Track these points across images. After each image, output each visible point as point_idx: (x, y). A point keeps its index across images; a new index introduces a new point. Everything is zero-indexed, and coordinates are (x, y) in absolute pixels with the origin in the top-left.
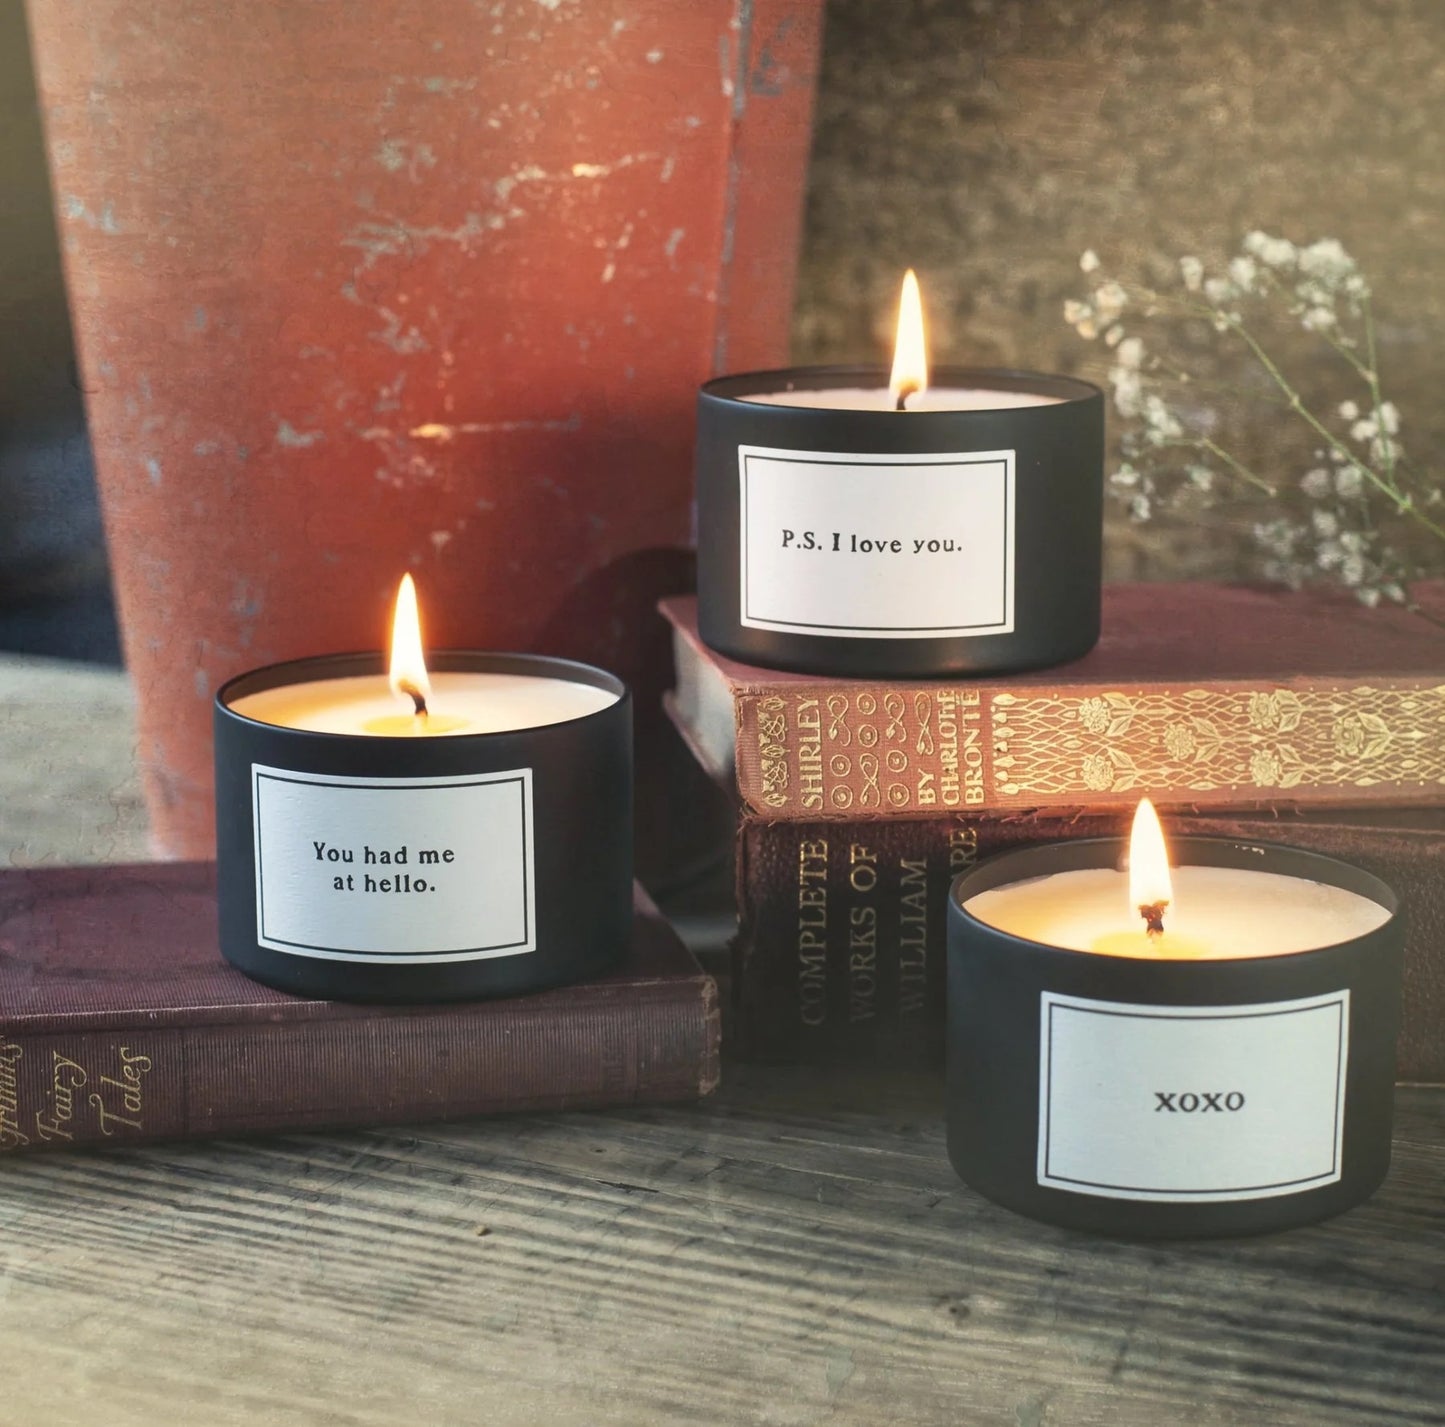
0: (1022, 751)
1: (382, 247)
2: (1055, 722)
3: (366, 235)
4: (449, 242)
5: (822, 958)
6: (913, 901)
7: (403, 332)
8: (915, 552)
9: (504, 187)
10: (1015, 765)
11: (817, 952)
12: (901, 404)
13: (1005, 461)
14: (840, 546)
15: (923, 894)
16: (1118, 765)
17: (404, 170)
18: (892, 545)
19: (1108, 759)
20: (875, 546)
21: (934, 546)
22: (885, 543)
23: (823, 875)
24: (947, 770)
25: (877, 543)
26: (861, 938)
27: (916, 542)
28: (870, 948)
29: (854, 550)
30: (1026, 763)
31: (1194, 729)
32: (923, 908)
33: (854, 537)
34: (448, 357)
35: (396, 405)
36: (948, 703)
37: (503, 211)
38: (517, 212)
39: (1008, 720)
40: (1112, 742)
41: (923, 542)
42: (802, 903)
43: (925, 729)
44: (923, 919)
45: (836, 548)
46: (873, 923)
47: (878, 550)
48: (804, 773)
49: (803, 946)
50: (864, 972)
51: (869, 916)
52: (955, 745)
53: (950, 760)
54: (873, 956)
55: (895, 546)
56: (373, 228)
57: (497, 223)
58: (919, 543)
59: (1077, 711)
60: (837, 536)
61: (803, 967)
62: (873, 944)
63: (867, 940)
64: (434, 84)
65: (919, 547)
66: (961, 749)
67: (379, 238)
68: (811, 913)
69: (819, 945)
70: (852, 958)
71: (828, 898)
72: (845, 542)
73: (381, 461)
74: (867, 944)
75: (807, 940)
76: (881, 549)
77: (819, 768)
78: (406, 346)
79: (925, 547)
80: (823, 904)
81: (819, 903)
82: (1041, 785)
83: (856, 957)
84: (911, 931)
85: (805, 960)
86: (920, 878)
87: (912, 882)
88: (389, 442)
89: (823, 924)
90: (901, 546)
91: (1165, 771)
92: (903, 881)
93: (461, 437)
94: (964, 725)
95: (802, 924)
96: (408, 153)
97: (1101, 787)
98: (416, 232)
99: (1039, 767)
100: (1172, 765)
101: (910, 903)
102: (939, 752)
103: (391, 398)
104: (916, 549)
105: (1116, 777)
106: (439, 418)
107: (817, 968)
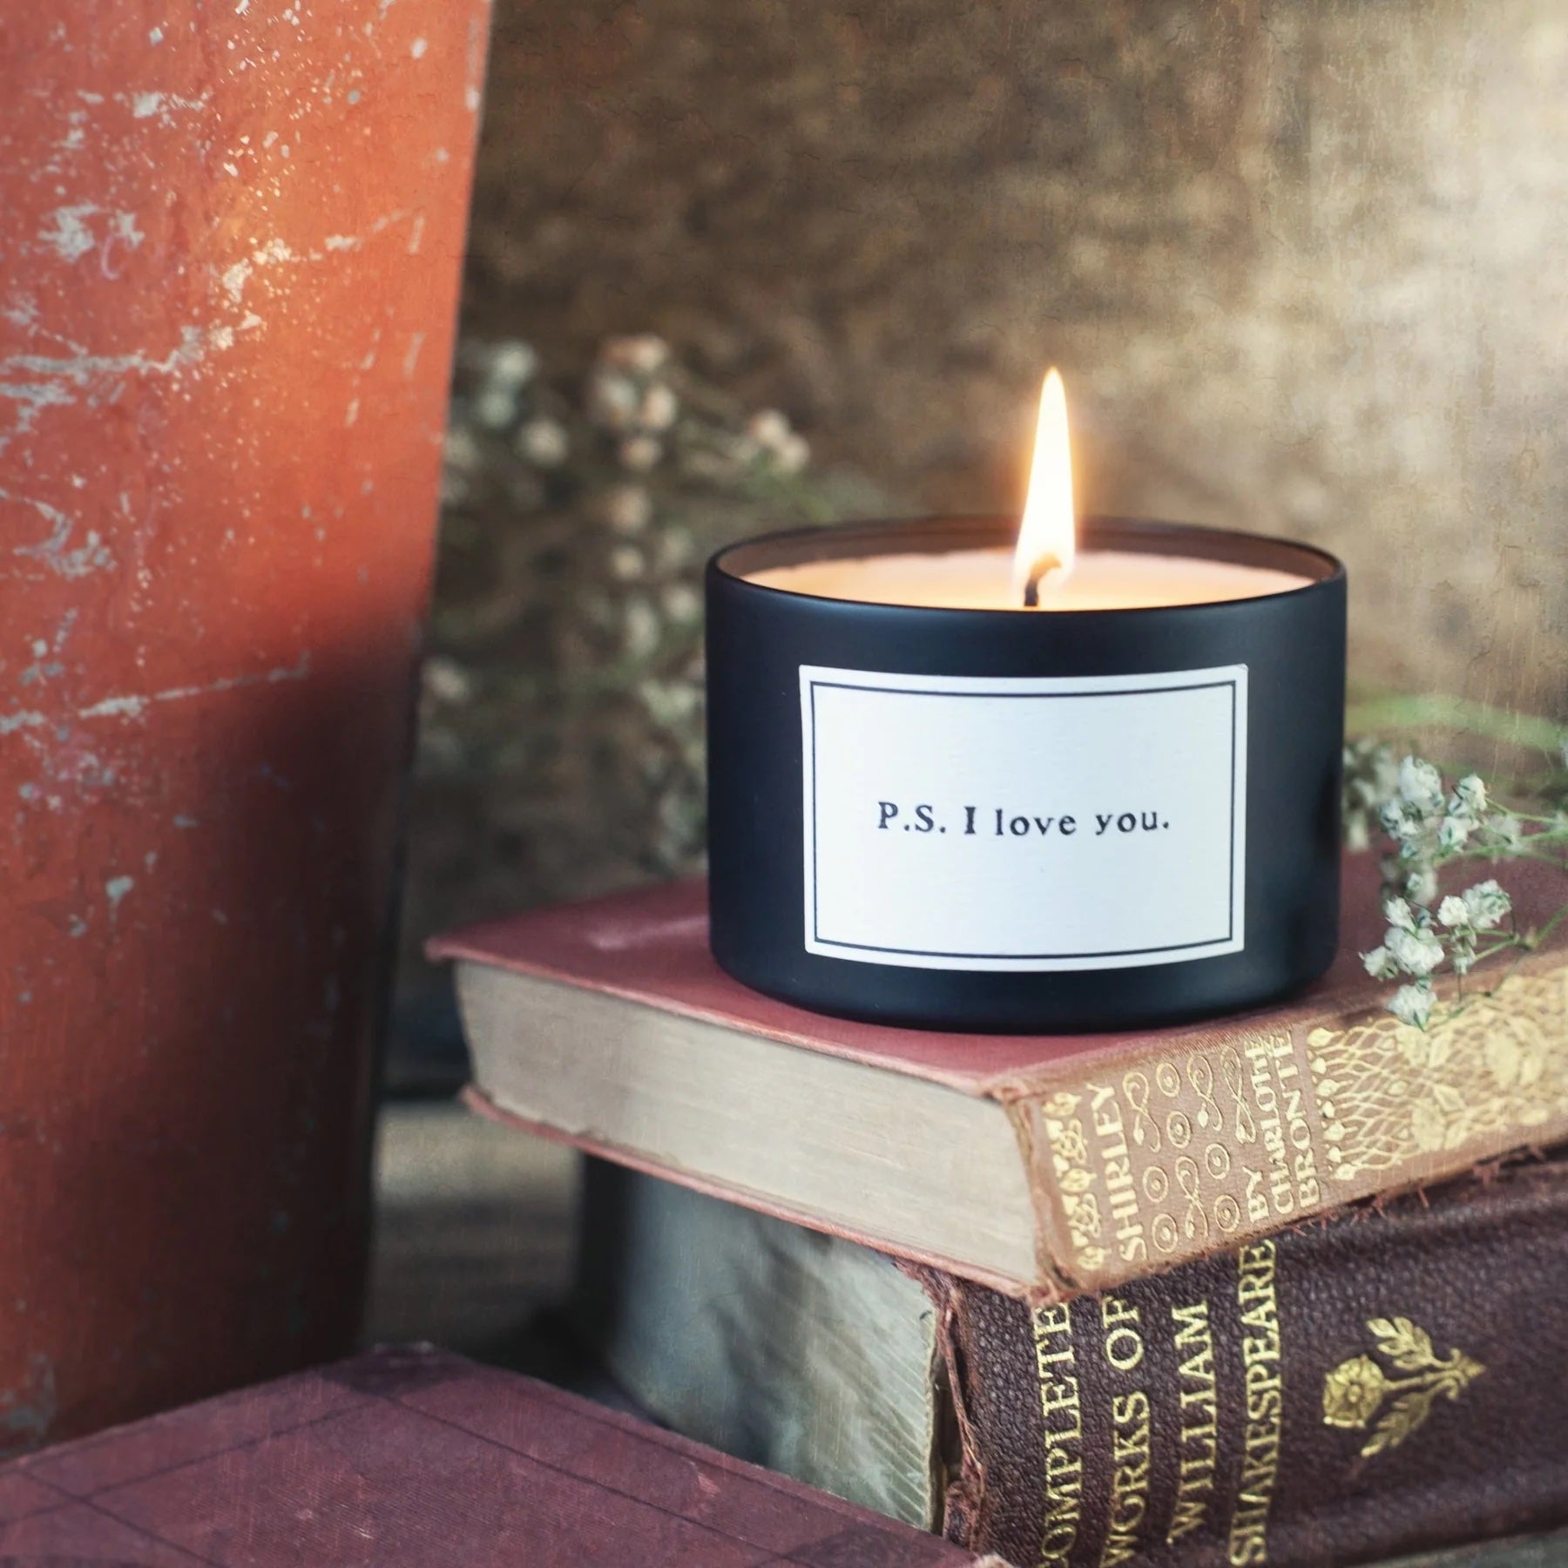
0: (1349, 1111)
1: (52, 394)
2: (1376, 1059)
3: (21, 376)
4: (154, 377)
5: (1077, 1486)
6: (1196, 1369)
7: (77, 540)
8: (1098, 833)
9: (236, 277)
10: (1346, 1134)
11: (1068, 1479)
12: (1031, 596)
13: (1233, 683)
14: (975, 827)
15: (1207, 1355)
16: (1447, 1108)
17: (90, 256)
18: (1062, 823)
19: (1436, 1102)
20: (1033, 825)
21: (1127, 822)
22: (1050, 820)
23: (1068, 1356)
24: (1275, 1161)
25: (1038, 821)
26: (1129, 1443)
27: (1099, 818)
28: (1143, 1455)
29: (1000, 832)
30: (1355, 1128)
31: (1513, 1035)
32: (1211, 1377)
33: (999, 813)
34: (143, 576)
35: (57, 669)
36: (1258, 1057)
37: (234, 320)
38: (251, 320)
39: (1328, 1067)
40: (1436, 1076)
41: (1110, 817)
42: (1048, 1407)
43: (1242, 1107)
44: (1210, 1395)
45: (970, 830)
46: (1144, 1415)
47: (1039, 831)
48: (1117, 1207)
49: (1051, 1473)
50: (1134, 1492)
51: (1138, 1408)
52: (1276, 1122)
53: (1275, 1145)
54: (1144, 1466)
55: (1066, 825)
56: (37, 363)
57: (224, 339)
58: (1104, 819)
59: (1394, 1037)
60: (971, 811)
61: (1053, 1505)
62: (1145, 1449)
63: (1136, 1444)
64: (147, 106)
65: (1103, 825)
66: (1286, 1124)
67: (43, 379)
68: (1060, 1421)
69: (1071, 1468)
70: (1118, 1475)
71: (1081, 1391)
72: (984, 821)
73: (28, 769)
74: (1138, 1450)
75: (1057, 1463)
76: (1043, 830)
77: (1130, 1195)
78: (77, 566)
79: (1113, 825)
80: (1075, 1400)
81: (1069, 1402)
82: (1375, 1160)
83: (1124, 1473)
84: (1196, 1418)
85: (1053, 1495)
86: (1200, 1333)
87: (1192, 1340)
88: (45, 734)
89: (1075, 1434)
90: (1078, 825)
91: (1496, 1104)
92: (1179, 1340)
93: (156, 710)
94: (1283, 1087)
95: (1050, 1439)
96: (96, 225)
97: (1435, 1145)
98: (104, 364)
99: (1371, 1132)
100: (1501, 1094)
101: (1191, 1373)
102: (1260, 1136)
103: (49, 657)
104: (1099, 828)
105: (1448, 1125)
106: (127, 686)
107: (1072, 1502)
